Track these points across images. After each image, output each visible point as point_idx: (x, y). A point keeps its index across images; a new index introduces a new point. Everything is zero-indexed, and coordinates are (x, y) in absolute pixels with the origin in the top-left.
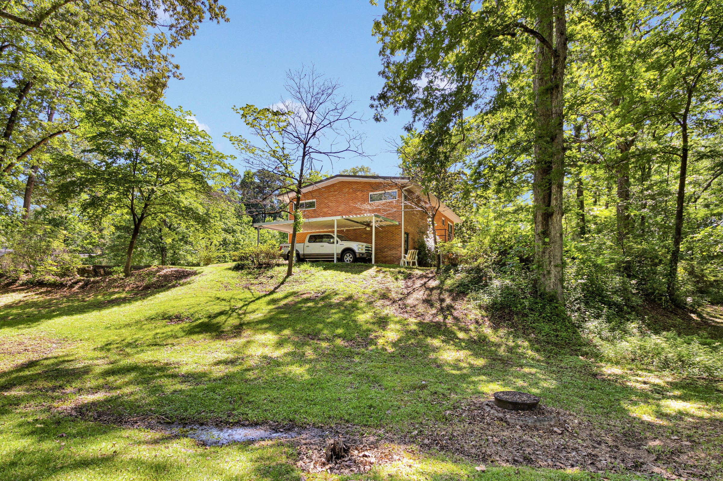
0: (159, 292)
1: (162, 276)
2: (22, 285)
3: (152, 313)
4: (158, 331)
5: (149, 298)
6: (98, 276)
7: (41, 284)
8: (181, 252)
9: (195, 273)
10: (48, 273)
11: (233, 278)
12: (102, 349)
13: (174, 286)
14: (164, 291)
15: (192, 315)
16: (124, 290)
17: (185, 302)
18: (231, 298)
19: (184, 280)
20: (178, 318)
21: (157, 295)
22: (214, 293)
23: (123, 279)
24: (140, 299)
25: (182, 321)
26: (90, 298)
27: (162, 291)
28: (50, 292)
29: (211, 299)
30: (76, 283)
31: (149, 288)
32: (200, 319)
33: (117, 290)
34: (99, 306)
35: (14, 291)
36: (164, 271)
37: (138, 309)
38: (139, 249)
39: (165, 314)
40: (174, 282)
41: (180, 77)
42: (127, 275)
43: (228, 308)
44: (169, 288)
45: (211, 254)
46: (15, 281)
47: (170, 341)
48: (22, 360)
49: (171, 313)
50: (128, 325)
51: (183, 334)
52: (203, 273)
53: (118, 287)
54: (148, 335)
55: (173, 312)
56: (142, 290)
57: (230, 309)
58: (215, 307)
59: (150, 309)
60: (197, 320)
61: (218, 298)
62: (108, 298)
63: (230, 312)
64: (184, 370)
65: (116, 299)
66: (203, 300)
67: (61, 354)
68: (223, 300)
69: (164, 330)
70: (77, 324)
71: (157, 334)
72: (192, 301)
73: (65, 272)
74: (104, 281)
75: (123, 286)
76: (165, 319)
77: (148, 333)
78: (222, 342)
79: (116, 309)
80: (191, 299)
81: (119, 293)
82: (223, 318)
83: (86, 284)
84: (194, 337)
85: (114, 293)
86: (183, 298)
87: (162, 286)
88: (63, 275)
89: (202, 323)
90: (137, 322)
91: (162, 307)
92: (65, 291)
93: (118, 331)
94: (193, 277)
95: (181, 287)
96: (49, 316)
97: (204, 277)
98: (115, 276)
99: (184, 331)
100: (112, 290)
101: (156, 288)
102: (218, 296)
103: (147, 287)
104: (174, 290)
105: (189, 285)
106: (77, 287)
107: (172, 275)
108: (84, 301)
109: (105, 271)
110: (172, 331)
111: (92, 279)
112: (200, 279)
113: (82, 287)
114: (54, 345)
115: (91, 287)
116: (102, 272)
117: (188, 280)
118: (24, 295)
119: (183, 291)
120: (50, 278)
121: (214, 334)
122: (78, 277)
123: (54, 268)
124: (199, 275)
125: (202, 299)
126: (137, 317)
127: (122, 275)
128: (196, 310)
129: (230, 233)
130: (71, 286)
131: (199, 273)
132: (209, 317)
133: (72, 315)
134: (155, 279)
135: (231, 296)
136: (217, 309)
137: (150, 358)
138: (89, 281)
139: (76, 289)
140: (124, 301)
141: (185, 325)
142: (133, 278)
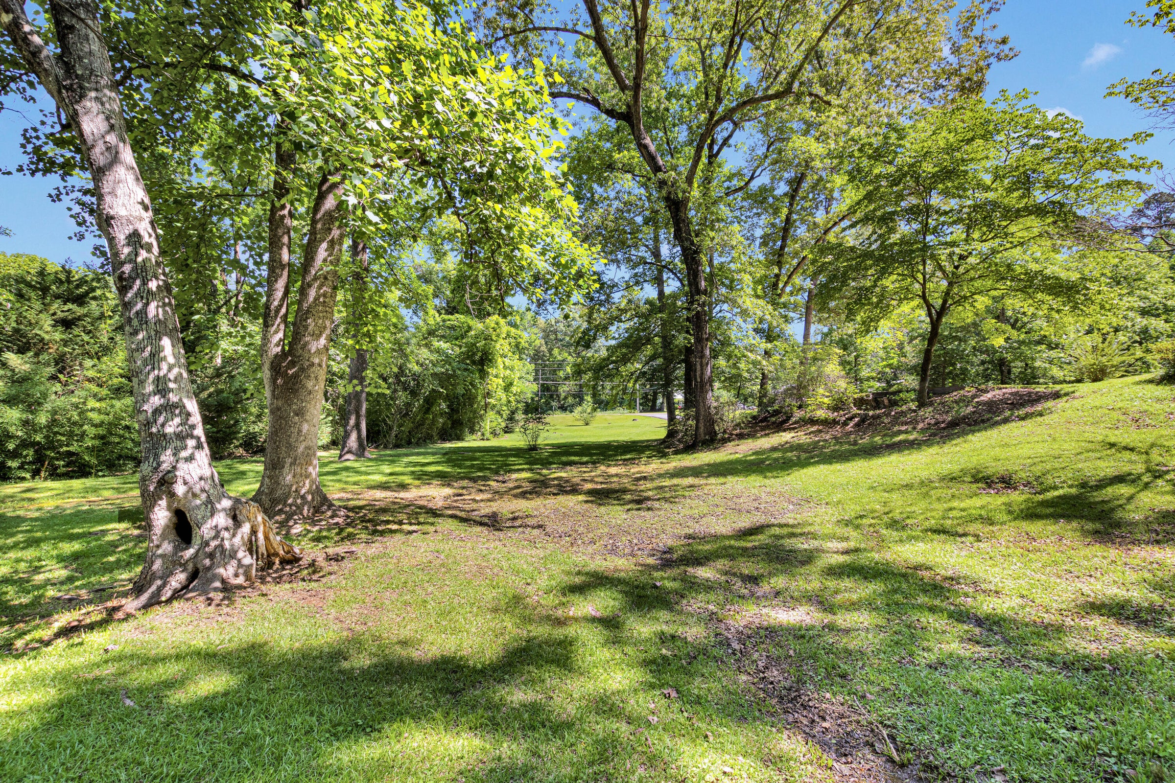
0: (973, 432)
1: (985, 403)
2: (795, 423)
3: (954, 468)
4: (955, 504)
5: (954, 442)
6: (879, 408)
7: (812, 421)
8: (1037, 364)
9: (1057, 395)
10: (820, 406)
11: (1159, 400)
12: (848, 523)
13: (1006, 421)
14: (985, 429)
15: (1037, 478)
16: (914, 428)
17: (1025, 451)
18: (1153, 445)
19: (1029, 409)
20: (1007, 482)
21: (970, 437)
22: (1100, 434)
23: (915, 411)
24: (938, 443)
25: (1015, 489)
26: (865, 441)
27: (979, 431)
28: (820, 431)
29: (1090, 446)
30: (851, 419)
31: (958, 425)
32: (1055, 488)
33: (904, 428)
34: (872, 452)
35: (785, 431)
36: (989, 395)
37: (928, 461)
38: (958, 366)
39: (979, 472)
40: (1008, 413)
41: (1011, 54)
42: (922, 405)
43: (1140, 468)
44: (997, 423)
45: (1104, 359)
46: (789, 418)
47: (972, 528)
48: (745, 522)
49: (990, 472)
50: (908, 486)
51: (1006, 518)
52: (1077, 394)
53: (906, 423)
54: (932, 510)
55: (996, 468)
56: (944, 429)
57: (1148, 470)
58: (1101, 464)
59: (950, 462)
60: (1046, 490)
61: (1112, 445)
62: (888, 441)
63: (1146, 479)
64: (987, 606)
65: (900, 442)
66: (1070, 447)
67: (791, 522)
68: (1126, 448)
69: (967, 503)
70: (832, 478)
71: (951, 509)
72: (1041, 449)
73: (838, 405)
74: (888, 415)
75: (914, 422)
76: (977, 481)
77: (936, 505)
78: (1113, 553)
79: (894, 458)
80: (1041, 445)
81: (906, 432)
82: (1124, 490)
83: (863, 420)
84: (1035, 527)
85: (900, 432)
86: (1020, 443)
87: (983, 421)
88: (835, 409)
89: (1059, 497)
90: (922, 483)
91: (974, 460)
92: (837, 431)
93: (886, 495)
94: (1050, 404)
95: (1022, 423)
96: (803, 464)
97: (1076, 402)
98: (904, 408)
99: (1010, 512)
100: (896, 429)
101: (969, 425)
102: (1112, 439)
103: (953, 424)
104: (1005, 429)
105: (1039, 419)
106: (852, 424)
107: (1003, 401)
108: (855, 443)
109: (890, 401)
110: (982, 507)
111: (871, 413)
112: (1067, 405)
113: (857, 425)
114: (791, 507)
115: (869, 424)
116: (886, 402)
117: (1039, 408)
118: (793, 434)
119: (1023, 430)
120: (821, 414)
121: (1090, 526)
122: (855, 411)
123: (826, 400)
124: (1065, 399)
125: (1066, 446)
126: (924, 474)
127: (913, 406)
128: (1048, 467)
129: (1158, 316)
130: (845, 424)
131: (1066, 394)
132: (1084, 485)
133: (831, 463)
134: (970, 409)
135: (1151, 440)
136: (1107, 467)
137: (920, 559)
138: (866, 415)
139: (849, 428)
140: (911, 445)
141: (1017, 497)
142: (931, 409)
